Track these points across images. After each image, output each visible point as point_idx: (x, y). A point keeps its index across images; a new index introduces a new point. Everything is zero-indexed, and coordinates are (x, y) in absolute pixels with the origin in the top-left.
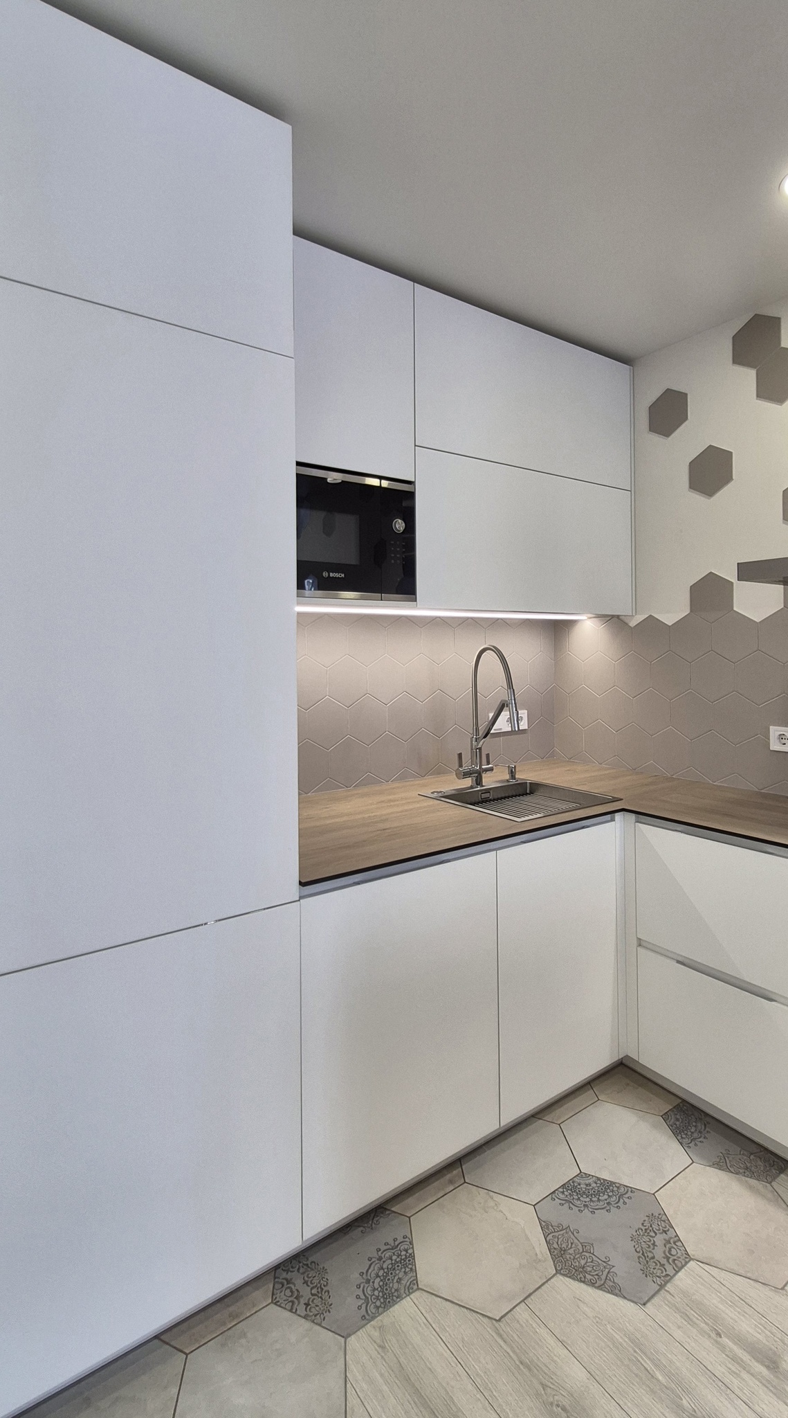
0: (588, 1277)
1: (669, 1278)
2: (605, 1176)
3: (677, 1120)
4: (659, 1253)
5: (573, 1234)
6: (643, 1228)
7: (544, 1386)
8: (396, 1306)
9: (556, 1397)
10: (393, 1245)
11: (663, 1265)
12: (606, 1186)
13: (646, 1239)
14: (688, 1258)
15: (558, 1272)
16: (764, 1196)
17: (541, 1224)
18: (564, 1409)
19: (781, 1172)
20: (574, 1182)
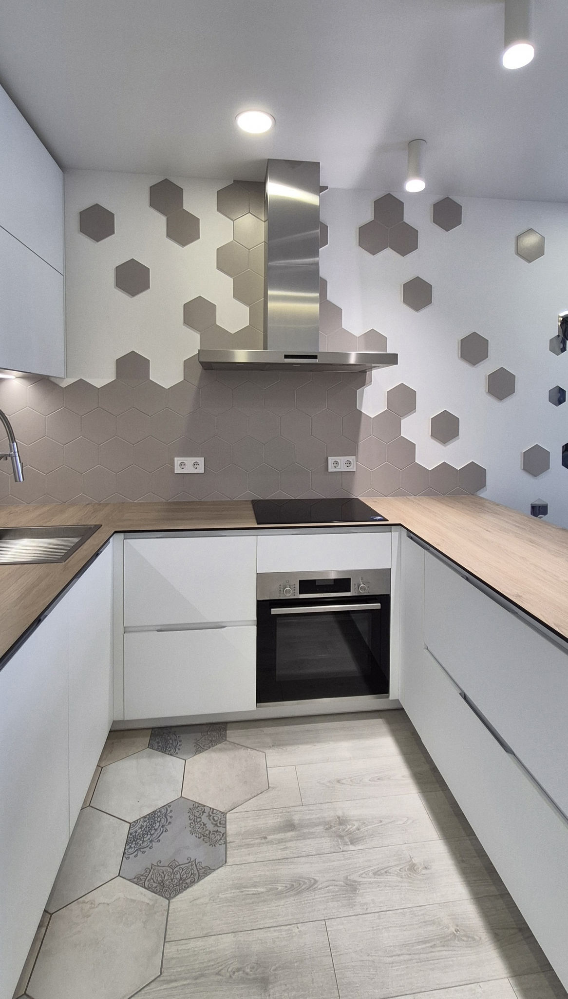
0: (188, 881)
1: (224, 834)
2: (147, 811)
3: (158, 743)
4: (210, 827)
5: (158, 866)
6: (192, 821)
7: (218, 974)
9: (229, 970)
11: (217, 831)
12: (153, 818)
13: (198, 825)
14: (224, 814)
15: (169, 899)
16: (229, 750)
17: (134, 882)
18: (238, 970)
19: (226, 731)
20: (131, 834)
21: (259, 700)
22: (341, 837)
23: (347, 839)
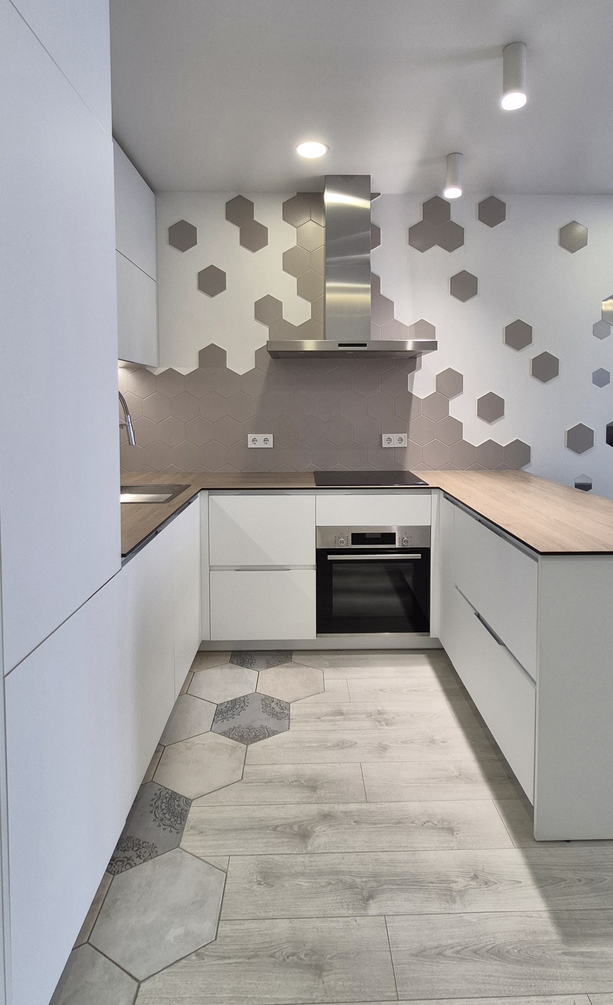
0: (261, 737)
1: (289, 714)
2: (229, 699)
3: (237, 660)
4: (277, 709)
5: (239, 728)
6: (264, 706)
7: (282, 782)
8: (189, 815)
9: (290, 781)
10: (157, 797)
11: (283, 712)
12: (234, 702)
13: (269, 708)
14: (289, 704)
15: (247, 745)
16: (294, 667)
17: (222, 735)
18: (295, 781)
19: (292, 656)
20: (218, 710)
21: (319, 631)
22: (379, 721)
23: (383, 723)
